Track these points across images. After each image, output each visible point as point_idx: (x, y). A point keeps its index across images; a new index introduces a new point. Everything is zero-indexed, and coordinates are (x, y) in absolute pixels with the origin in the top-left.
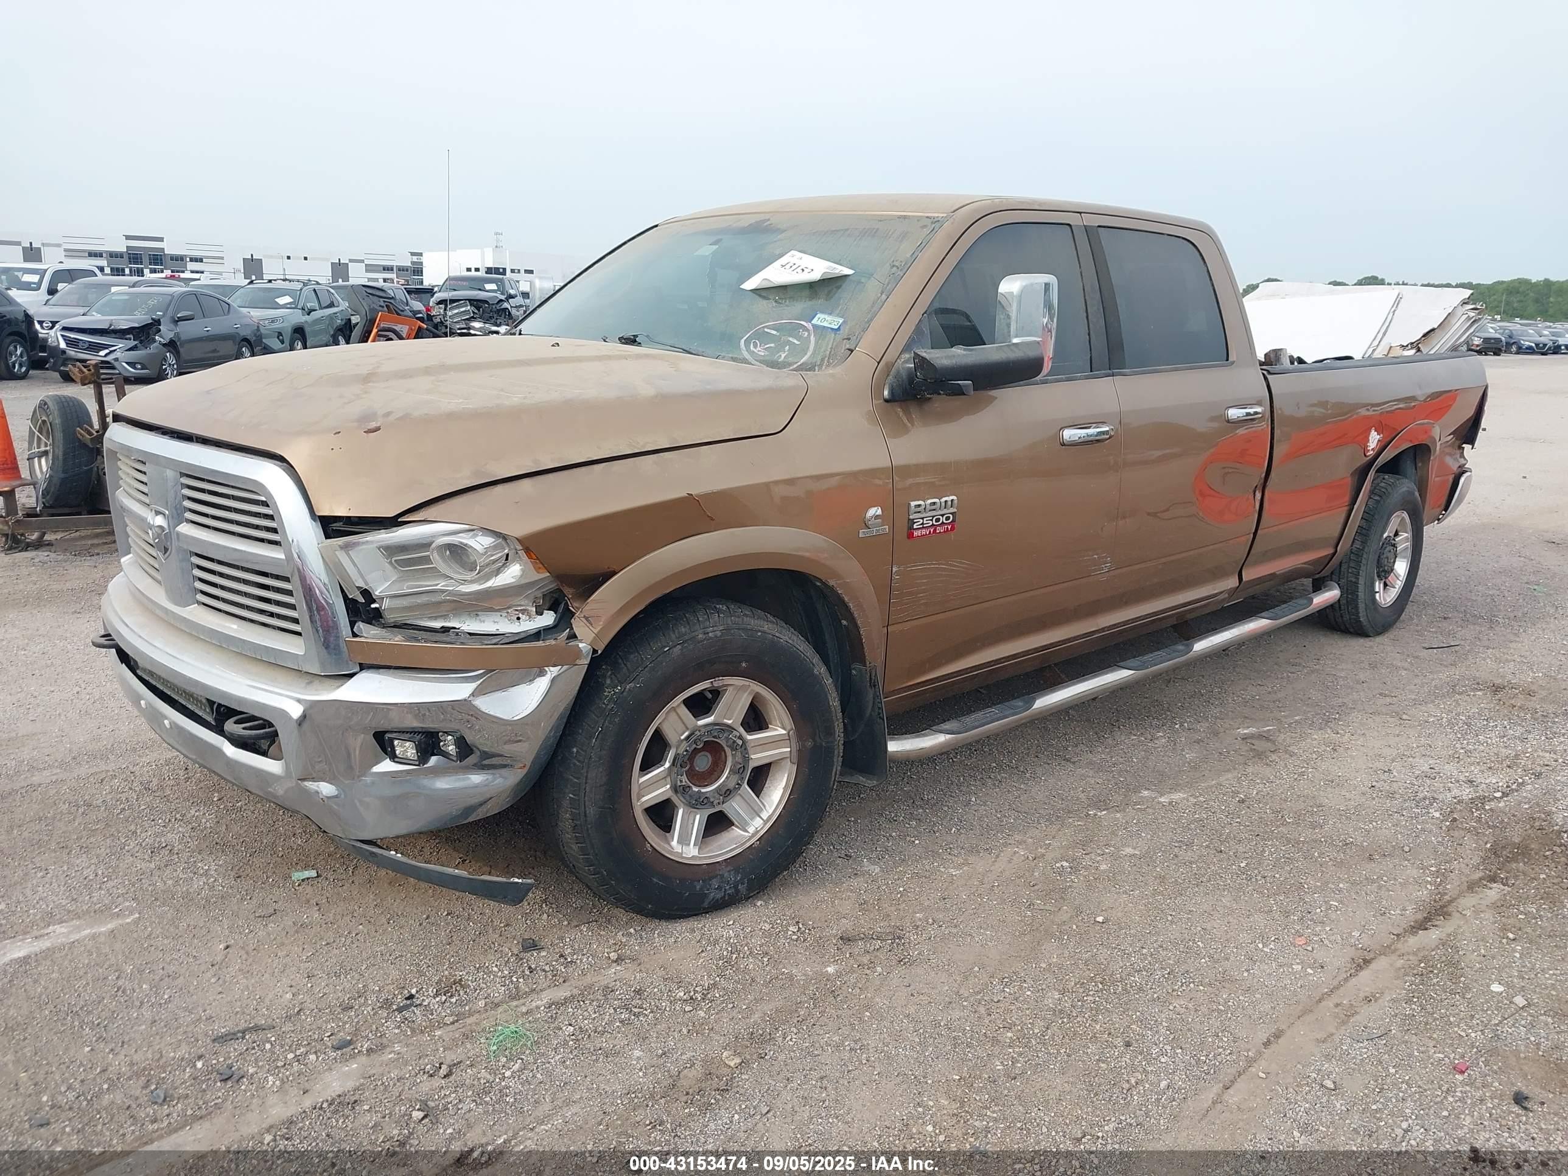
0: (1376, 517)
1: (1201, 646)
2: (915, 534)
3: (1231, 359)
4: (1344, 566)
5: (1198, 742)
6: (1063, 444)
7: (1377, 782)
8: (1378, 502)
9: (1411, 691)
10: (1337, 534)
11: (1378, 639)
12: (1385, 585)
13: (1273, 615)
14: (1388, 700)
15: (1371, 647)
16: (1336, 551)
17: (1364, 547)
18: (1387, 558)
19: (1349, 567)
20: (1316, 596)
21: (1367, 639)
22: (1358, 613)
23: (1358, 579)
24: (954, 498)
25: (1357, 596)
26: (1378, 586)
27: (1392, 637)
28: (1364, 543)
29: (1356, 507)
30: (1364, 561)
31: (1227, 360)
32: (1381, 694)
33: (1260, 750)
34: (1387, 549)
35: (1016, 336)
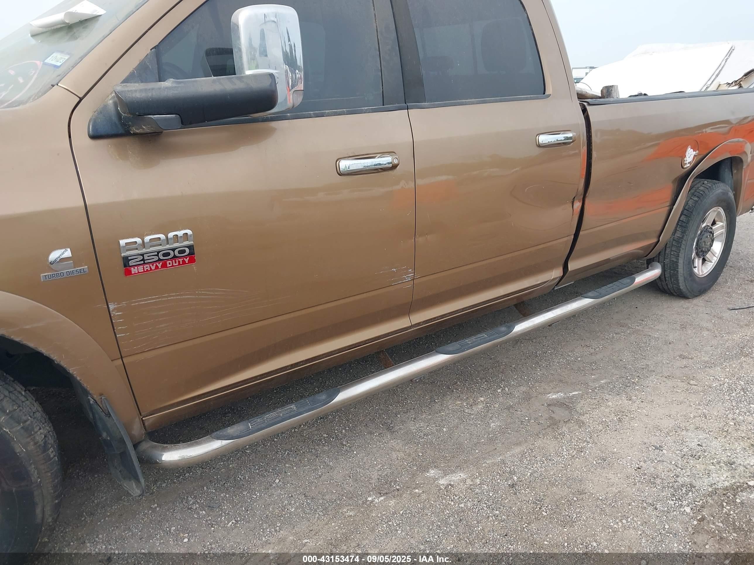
0: (694, 213)
1: (520, 327)
2: (134, 270)
3: (547, 93)
4: (668, 251)
5: (509, 408)
6: (340, 174)
7: (645, 462)
8: (697, 201)
9: (706, 353)
10: (660, 228)
11: (696, 301)
12: (704, 260)
13: (598, 294)
14: (685, 362)
15: (688, 308)
16: (659, 241)
17: (683, 236)
18: (705, 242)
19: (671, 250)
20: (638, 276)
21: (687, 301)
22: (679, 283)
23: (678, 259)
24: (189, 232)
25: (677, 271)
26: (698, 262)
27: (707, 298)
28: (683, 232)
29: (675, 207)
30: (683, 246)
31: (544, 93)
32: (680, 356)
33: (557, 418)
34: (705, 235)
35: (250, 69)
